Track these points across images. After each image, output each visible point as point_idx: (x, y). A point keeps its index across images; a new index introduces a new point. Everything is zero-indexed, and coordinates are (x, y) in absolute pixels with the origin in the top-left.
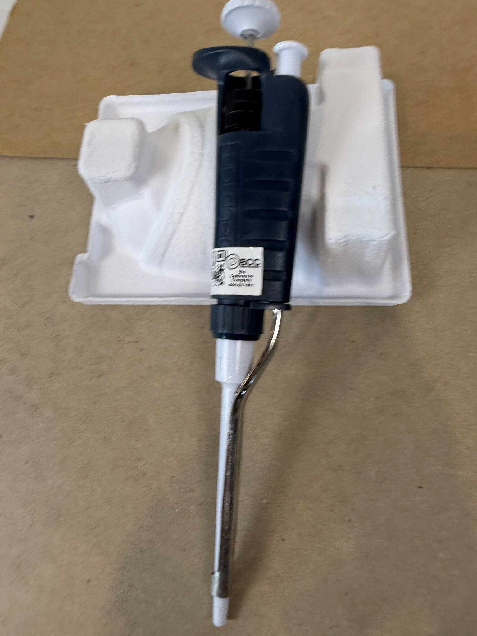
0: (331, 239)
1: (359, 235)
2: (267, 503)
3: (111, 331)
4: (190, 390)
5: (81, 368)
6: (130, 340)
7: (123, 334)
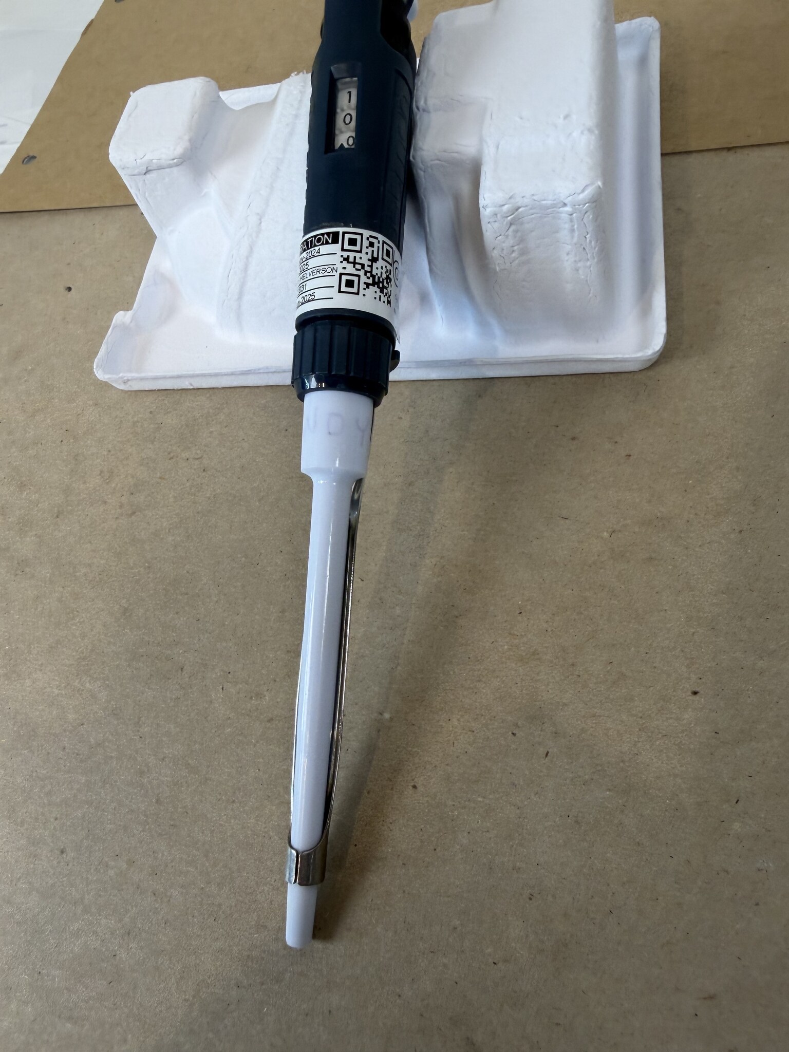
2: (391, 719)
3: (161, 443)
4: (275, 531)
5: (105, 502)
6: (188, 456)
7: (179, 446)
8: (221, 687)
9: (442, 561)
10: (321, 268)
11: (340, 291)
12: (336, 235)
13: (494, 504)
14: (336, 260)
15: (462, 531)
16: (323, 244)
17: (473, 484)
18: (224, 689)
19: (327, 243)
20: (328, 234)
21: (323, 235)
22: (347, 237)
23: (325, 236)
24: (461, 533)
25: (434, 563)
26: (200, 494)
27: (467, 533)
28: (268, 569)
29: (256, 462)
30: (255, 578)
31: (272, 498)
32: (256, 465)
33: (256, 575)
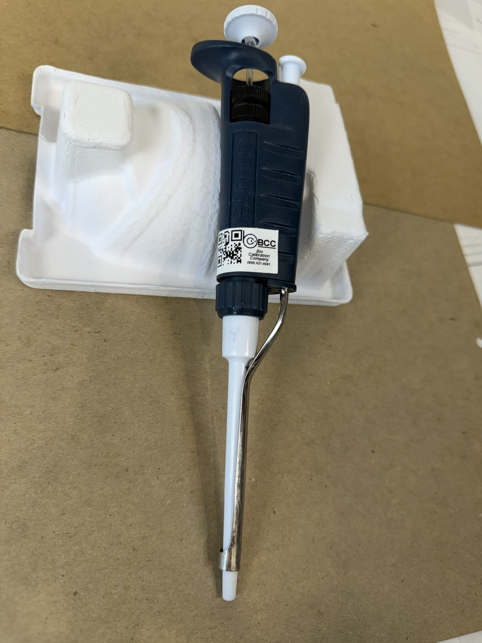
0: (321, 233)
1: (342, 233)
2: (256, 481)
3: (65, 319)
4: (165, 381)
5: (31, 361)
6: (89, 330)
7: (80, 323)
8: (156, 478)
18: (159, 478)
26: (107, 356)
28: (168, 404)
29: (141, 337)
30: (161, 410)
31: (158, 360)
32: (142, 339)
33: (161, 408)
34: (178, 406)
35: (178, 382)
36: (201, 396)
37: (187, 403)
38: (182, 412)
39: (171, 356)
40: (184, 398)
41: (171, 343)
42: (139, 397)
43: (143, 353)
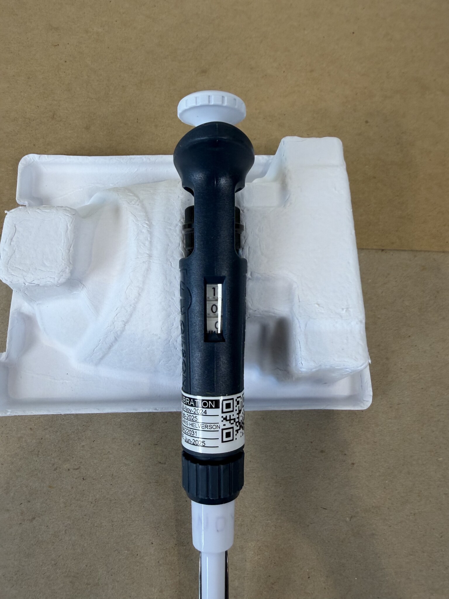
3: (45, 456)
4: (145, 527)
5: (8, 510)
6: (69, 467)
7: (60, 459)
9: (258, 543)
10: (208, 425)
11: (223, 442)
12: (217, 402)
13: (283, 499)
14: (219, 419)
15: (267, 520)
16: (208, 408)
17: (268, 485)
19: (212, 407)
20: (212, 401)
21: (208, 401)
22: (225, 403)
23: (210, 402)
24: (267, 522)
25: (254, 545)
26: (84, 499)
27: (270, 521)
28: (146, 558)
29: (121, 471)
30: (138, 566)
31: (139, 500)
32: (122, 473)
33: (138, 564)
34: (158, 560)
35: (159, 528)
36: (185, 546)
37: (168, 555)
38: (161, 568)
39: (153, 493)
40: (164, 549)
41: (155, 475)
42: (115, 549)
43: (122, 491)
